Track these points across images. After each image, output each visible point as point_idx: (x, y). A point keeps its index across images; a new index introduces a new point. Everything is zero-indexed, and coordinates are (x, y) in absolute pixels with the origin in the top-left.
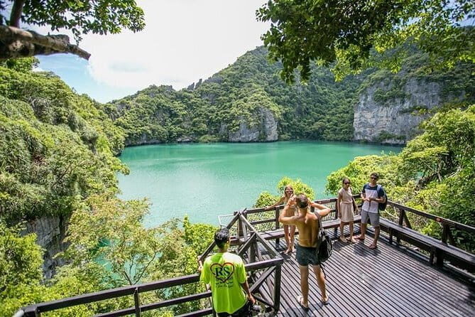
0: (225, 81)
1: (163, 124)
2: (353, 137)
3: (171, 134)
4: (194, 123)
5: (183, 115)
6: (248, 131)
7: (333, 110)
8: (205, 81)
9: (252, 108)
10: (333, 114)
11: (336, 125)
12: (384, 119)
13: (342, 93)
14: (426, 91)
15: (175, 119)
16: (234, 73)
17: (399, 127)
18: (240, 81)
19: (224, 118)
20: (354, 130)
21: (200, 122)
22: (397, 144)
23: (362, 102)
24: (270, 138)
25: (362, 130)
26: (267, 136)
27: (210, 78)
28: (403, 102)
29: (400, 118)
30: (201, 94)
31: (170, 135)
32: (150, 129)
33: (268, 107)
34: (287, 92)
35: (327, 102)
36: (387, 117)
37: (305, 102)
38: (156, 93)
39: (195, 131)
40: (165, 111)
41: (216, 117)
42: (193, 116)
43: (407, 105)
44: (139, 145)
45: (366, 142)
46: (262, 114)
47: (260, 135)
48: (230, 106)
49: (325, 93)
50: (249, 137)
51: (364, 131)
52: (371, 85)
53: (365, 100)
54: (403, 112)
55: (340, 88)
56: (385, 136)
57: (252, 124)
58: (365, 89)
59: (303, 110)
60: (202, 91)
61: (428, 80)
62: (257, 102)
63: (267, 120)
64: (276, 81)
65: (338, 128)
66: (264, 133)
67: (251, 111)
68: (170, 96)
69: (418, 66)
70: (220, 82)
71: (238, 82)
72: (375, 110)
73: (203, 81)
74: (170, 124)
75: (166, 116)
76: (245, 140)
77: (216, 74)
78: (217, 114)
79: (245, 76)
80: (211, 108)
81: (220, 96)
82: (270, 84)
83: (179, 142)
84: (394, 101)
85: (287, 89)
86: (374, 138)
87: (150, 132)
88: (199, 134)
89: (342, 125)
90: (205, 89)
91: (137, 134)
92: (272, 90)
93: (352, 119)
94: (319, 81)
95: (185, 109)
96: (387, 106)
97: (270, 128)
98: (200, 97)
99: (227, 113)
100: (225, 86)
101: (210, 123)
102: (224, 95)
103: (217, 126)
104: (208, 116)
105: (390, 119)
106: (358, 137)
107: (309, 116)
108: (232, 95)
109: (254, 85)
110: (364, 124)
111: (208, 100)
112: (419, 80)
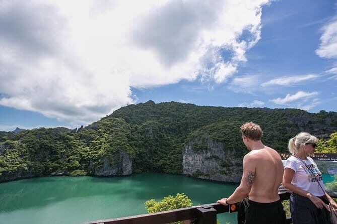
0: (100, 128)
1: (43, 161)
2: (183, 172)
3: (47, 168)
4: (69, 160)
5: (62, 153)
6: (109, 168)
7: (172, 152)
8: (86, 127)
9: (114, 151)
10: (172, 154)
11: (173, 162)
12: (198, 161)
13: (180, 139)
14: (217, 147)
15: (54, 156)
16: (108, 123)
17: (206, 168)
18: (111, 129)
19: (94, 157)
20: (183, 166)
21: (74, 159)
22: (205, 179)
23: (187, 150)
24: (125, 173)
25: (187, 167)
26: (123, 172)
27: (90, 125)
28: (207, 153)
29: (206, 162)
30: (80, 137)
31: (46, 170)
32: (27, 166)
33: (126, 151)
34: (143, 138)
35: (169, 145)
36: (200, 161)
37: (154, 145)
38: (44, 134)
39: (68, 167)
40: (46, 150)
41: (87, 156)
42: (70, 154)
43: (209, 154)
44: (12, 181)
45: (190, 176)
46: (121, 156)
47: (118, 171)
48: (100, 148)
49: (168, 140)
50: (109, 173)
51: (188, 168)
52: (191, 140)
53: (188, 148)
54: (207, 159)
55: (178, 136)
56: (199, 173)
57: (112, 163)
58: (188, 142)
59: (153, 151)
60: (81, 135)
61: (218, 141)
62: (119, 146)
63: (124, 160)
64: (136, 130)
65: (174, 165)
66: (121, 169)
67: (114, 154)
68: (55, 137)
69: (213, 131)
70: (96, 129)
71: (109, 130)
72: (193, 156)
73: (84, 127)
74: (48, 160)
75: (47, 153)
76: (106, 175)
77: (95, 123)
78: (89, 153)
79: (115, 126)
80: (85, 149)
81: (94, 139)
82: (131, 133)
83: (53, 176)
84: (202, 151)
85: (143, 136)
86: (193, 174)
87: (26, 168)
88: (71, 169)
89: (176, 163)
90: (84, 134)
91: (12, 171)
92: (133, 136)
93: (182, 159)
94: (165, 131)
95: (65, 148)
96: (199, 154)
97: (126, 166)
98: (79, 139)
99: (97, 153)
100: (99, 132)
101: (82, 160)
102: (97, 139)
103: (87, 163)
104: (81, 155)
105: (201, 162)
106: (185, 172)
107: (156, 156)
108: (103, 140)
109: (120, 133)
110: (188, 164)
111: (84, 142)
112: (214, 140)
